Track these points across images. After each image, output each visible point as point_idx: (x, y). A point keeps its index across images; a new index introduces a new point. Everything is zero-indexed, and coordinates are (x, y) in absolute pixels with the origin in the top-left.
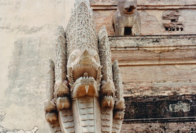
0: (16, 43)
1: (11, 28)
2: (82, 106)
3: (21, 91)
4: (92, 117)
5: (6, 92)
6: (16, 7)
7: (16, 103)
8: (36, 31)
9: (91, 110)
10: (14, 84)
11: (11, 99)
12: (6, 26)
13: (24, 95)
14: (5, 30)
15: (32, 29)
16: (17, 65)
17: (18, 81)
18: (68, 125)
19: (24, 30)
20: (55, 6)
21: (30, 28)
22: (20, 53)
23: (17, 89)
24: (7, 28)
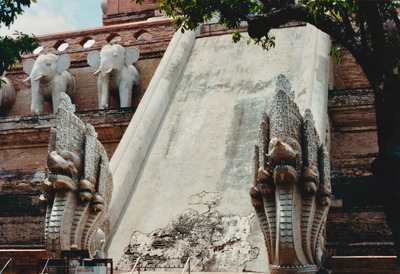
0: (236, 107)
1: (232, 85)
2: (281, 192)
3: (239, 171)
4: (290, 202)
5: (222, 173)
6: (238, 51)
7: (233, 187)
8: (262, 88)
9: (290, 196)
10: (232, 163)
11: (228, 181)
12: (224, 82)
13: (242, 177)
14: (223, 89)
15: (258, 85)
16: (236, 139)
17: (237, 160)
18: (269, 209)
19: (248, 88)
20: (292, 44)
21: (254, 84)
22: (241, 122)
23: (235, 170)
24: (226, 86)
